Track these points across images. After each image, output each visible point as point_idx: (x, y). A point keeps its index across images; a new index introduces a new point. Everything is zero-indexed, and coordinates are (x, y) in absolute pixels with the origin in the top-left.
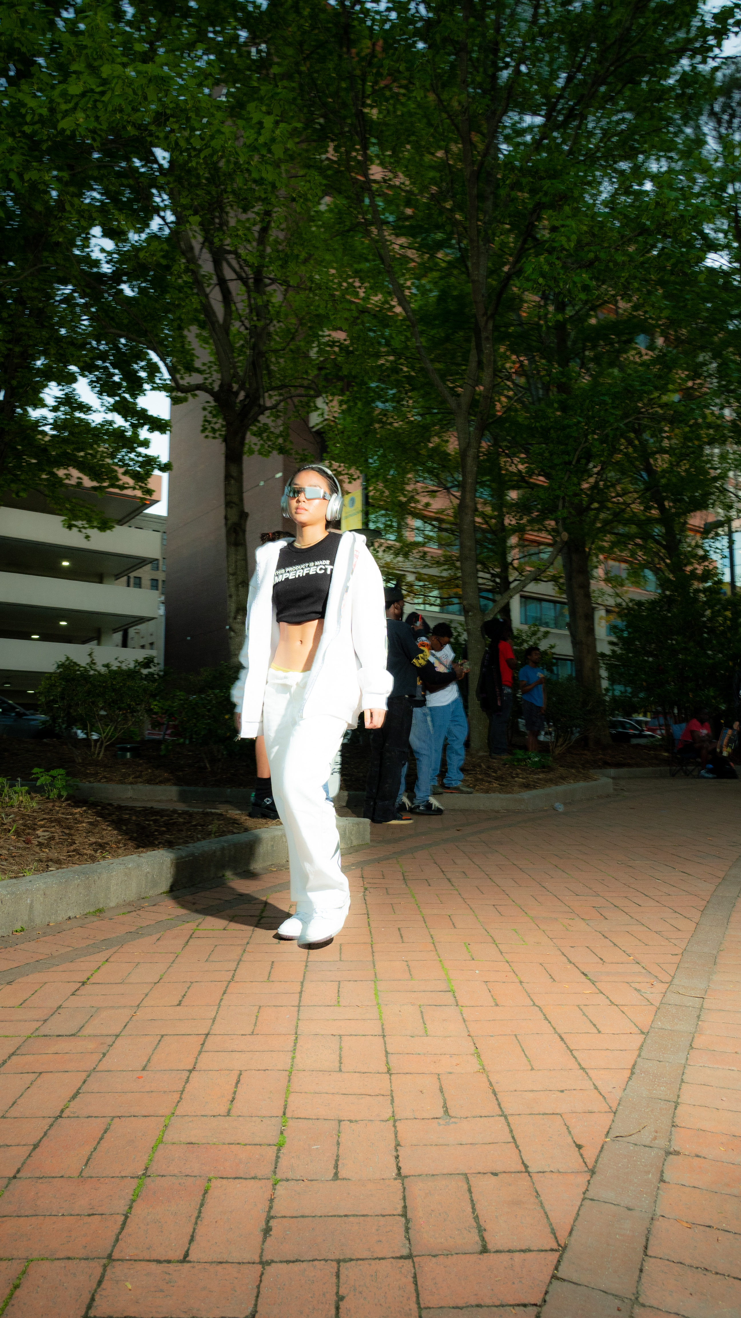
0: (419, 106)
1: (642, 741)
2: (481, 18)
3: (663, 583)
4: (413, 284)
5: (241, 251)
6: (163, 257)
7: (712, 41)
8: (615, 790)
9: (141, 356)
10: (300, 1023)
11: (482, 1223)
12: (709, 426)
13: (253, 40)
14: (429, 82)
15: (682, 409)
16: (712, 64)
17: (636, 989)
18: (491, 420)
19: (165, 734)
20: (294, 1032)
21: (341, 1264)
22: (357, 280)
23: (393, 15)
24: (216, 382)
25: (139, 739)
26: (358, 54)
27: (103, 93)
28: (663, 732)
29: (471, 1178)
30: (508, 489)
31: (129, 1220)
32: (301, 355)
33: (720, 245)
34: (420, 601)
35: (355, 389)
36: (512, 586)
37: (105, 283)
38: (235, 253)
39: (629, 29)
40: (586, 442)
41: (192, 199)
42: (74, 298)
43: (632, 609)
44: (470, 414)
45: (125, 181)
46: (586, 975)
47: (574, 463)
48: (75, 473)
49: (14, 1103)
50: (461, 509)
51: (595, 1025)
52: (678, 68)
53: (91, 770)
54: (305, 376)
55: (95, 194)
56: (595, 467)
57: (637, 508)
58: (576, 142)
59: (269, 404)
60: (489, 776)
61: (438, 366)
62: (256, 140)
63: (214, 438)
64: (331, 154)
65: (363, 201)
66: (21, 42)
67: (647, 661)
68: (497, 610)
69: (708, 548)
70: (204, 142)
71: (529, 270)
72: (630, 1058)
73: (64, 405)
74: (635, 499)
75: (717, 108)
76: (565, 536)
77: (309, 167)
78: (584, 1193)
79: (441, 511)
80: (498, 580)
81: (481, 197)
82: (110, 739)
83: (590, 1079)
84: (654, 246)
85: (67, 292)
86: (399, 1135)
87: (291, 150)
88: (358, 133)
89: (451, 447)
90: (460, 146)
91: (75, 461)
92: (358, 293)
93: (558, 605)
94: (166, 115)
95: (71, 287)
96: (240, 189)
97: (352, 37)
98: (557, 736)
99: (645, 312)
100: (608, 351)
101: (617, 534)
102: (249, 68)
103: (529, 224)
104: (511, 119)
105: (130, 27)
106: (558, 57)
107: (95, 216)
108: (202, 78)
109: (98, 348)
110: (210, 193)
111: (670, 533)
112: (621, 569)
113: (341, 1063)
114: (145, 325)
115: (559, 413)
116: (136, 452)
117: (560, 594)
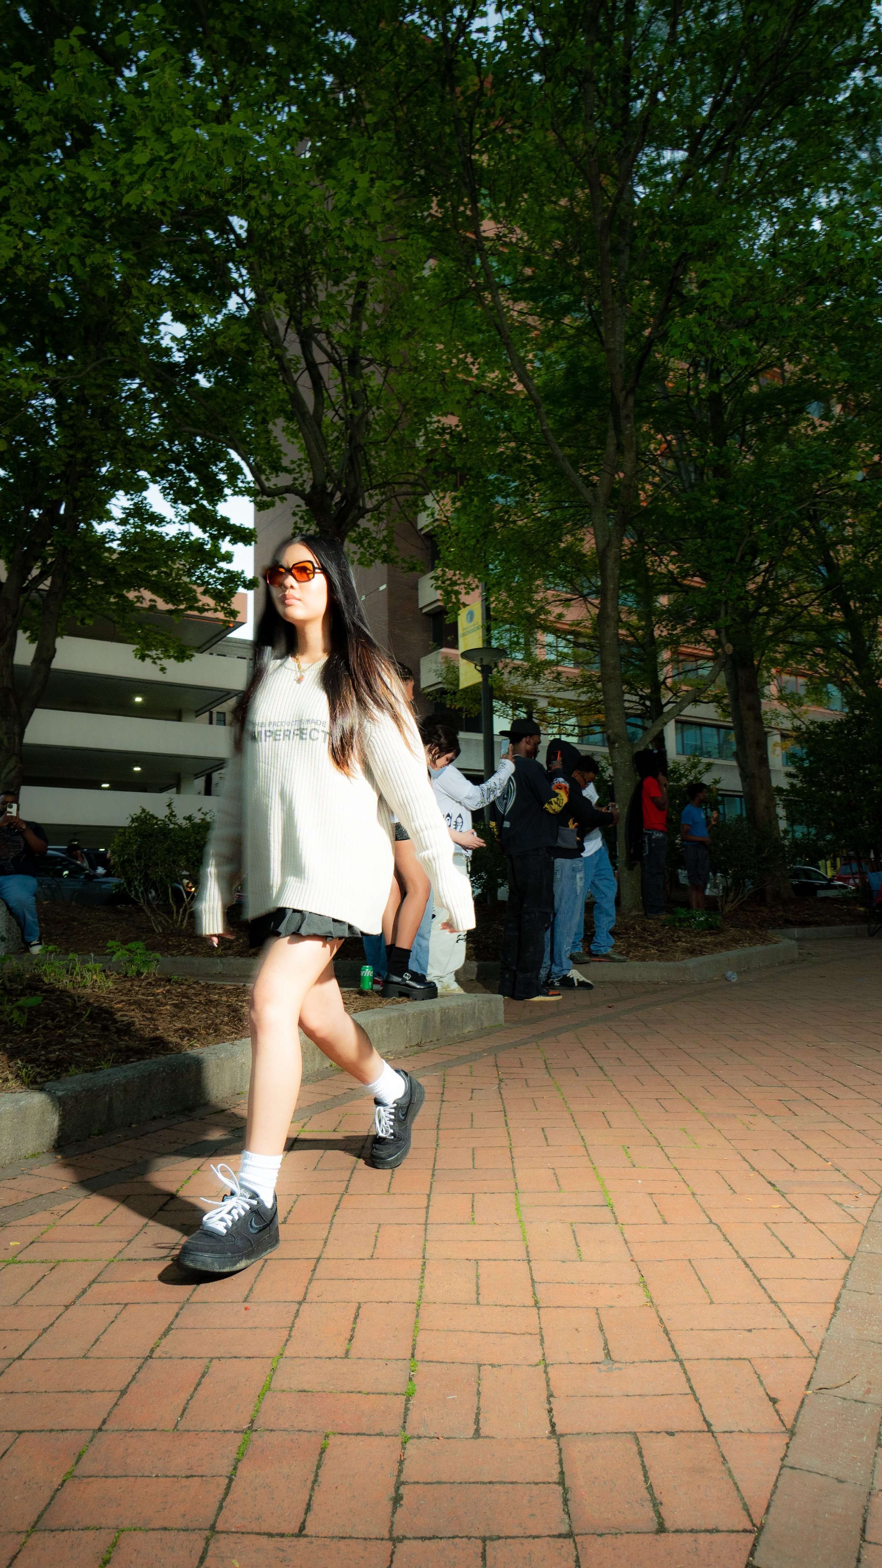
0: (537, 147)
1: (831, 893)
2: (607, 41)
3: (851, 701)
4: (535, 356)
5: (336, 332)
6: (243, 341)
8: (800, 954)
9: (220, 456)
10: (428, 1245)
11: (657, 1494)
13: (342, 84)
14: (549, 120)
15: (867, 489)
17: (836, 1203)
18: (634, 513)
20: (420, 1256)
21: (488, 1542)
22: (469, 355)
23: (504, 45)
24: (307, 479)
26: (463, 93)
27: (172, 161)
28: (857, 881)
29: (643, 1440)
30: (657, 594)
31: (234, 1483)
32: (404, 446)
34: (555, 730)
35: (471, 482)
36: (666, 709)
37: (176, 374)
38: (329, 334)
39: (787, 42)
40: (750, 534)
41: (275, 273)
42: (142, 393)
43: (814, 733)
44: (609, 507)
45: (198, 257)
46: (773, 1185)
47: (737, 560)
48: (147, 594)
49: (97, 1340)
50: (601, 621)
51: (787, 1248)
52: (850, 82)
53: (173, 941)
54: (411, 471)
55: (164, 273)
56: (761, 563)
57: (815, 610)
58: (726, 177)
59: (369, 505)
60: (646, 940)
61: (568, 451)
62: (349, 202)
64: (435, 209)
65: (474, 263)
66: (79, 108)
67: (834, 796)
68: (648, 740)
70: (289, 209)
71: (675, 333)
72: (832, 1290)
73: (134, 517)
74: (814, 600)
76: (729, 648)
77: (409, 227)
78: (782, 1460)
79: (577, 623)
80: (648, 703)
81: (615, 250)
83: (784, 1315)
84: (826, 297)
85: (134, 386)
86: (551, 1383)
87: (388, 210)
88: (465, 184)
89: (587, 546)
90: (587, 191)
91: (149, 581)
92: (471, 370)
93: (722, 731)
94: (244, 180)
95: (138, 381)
96: (331, 259)
97: (456, 73)
98: (726, 890)
99: (818, 375)
100: (773, 424)
101: (792, 643)
102: (337, 119)
103: (673, 279)
104: (647, 156)
105: (201, 82)
106: (702, 80)
107: (164, 299)
108: (285, 133)
109: (171, 450)
110: (295, 265)
111: (857, 639)
112: (798, 684)
113: (478, 1294)
114: (224, 420)
115: (716, 500)
116: (217, 568)
117: (724, 717)
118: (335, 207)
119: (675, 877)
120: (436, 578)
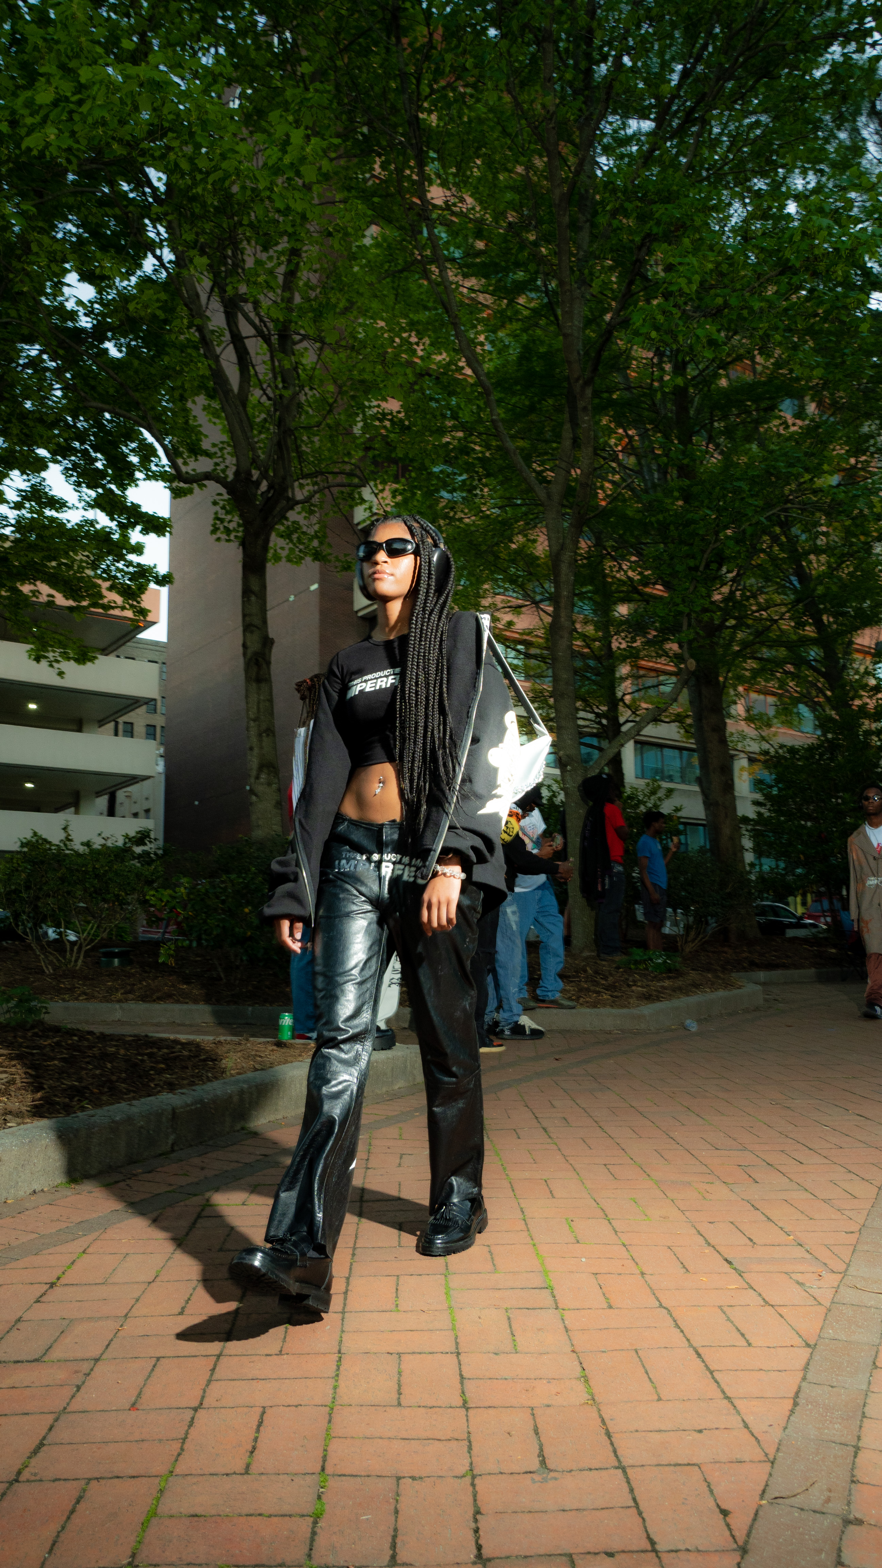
0: (491, 110)
1: (801, 933)
3: (823, 723)
4: (486, 338)
5: (265, 303)
6: (159, 308)
8: (766, 1000)
9: (131, 435)
10: (345, 1337)
13: (276, 26)
14: (504, 80)
15: (842, 496)
16: (870, 52)
17: (798, 1283)
18: (591, 515)
19: (165, 932)
20: (336, 1350)
22: (413, 334)
24: (229, 465)
25: (130, 939)
26: (411, 44)
27: (80, 103)
28: (829, 919)
29: (578, 1561)
30: (615, 603)
32: (341, 431)
35: (413, 474)
36: (624, 729)
37: (82, 342)
38: (256, 304)
40: (716, 542)
41: (197, 234)
42: (44, 361)
43: (785, 758)
44: (563, 506)
45: (110, 211)
46: (730, 1263)
47: (701, 569)
48: (44, 589)
50: (553, 630)
51: (743, 1335)
52: (828, 57)
53: (65, 984)
54: (346, 459)
55: (69, 226)
56: (728, 572)
57: (786, 625)
58: (697, 153)
59: (299, 496)
60: (597, 984)
61: (521, 443)
62: (281, 159)
63: (228, 541)
64: (378, 171)
65: (421, 233)
67: (804, 827)
68: (604, 762)
70: (213, 164)
71: (637, 320)
72: (792, 1382)
73: (29, 500)
74: (784, 614)
75: (880, 106)
76: (692, 664)
77: (349, 189)
79: (530, 632)
80: (604, 722)
81: (574, 226)
82: (92, 941)
83: (738, 1413)
84: (800, 287)
85: (34, 353)
86: (479, 1497)
87: (324, 170)
88: (412, 145)
89: (540, 548)
90: (545, 159)
91: (45, 573)
92: (415, 350)
93: (685, 753)
94: (163, 127)
95: (37, 347)
96: (259, 221)
97: (403, 22)
98: (688, 928)
99: (791, 371)
100: (743, 422)
101: (761, 659)
102: (269, 64)
103: (637, 260)
104: (611, 123)
105: (115, 13)
106: (671, 45)
107: (69, 256)
108: (210, 79)
109: (75, 426)
110: (220, 226)
111: (830, 656)
112: (767, 704)
113: (400, 1394)
114: (137, 395)
115: (680, 503)
116: (125, 560)
117: (688, 738)
118: (265, 164)
119: (631, 914)
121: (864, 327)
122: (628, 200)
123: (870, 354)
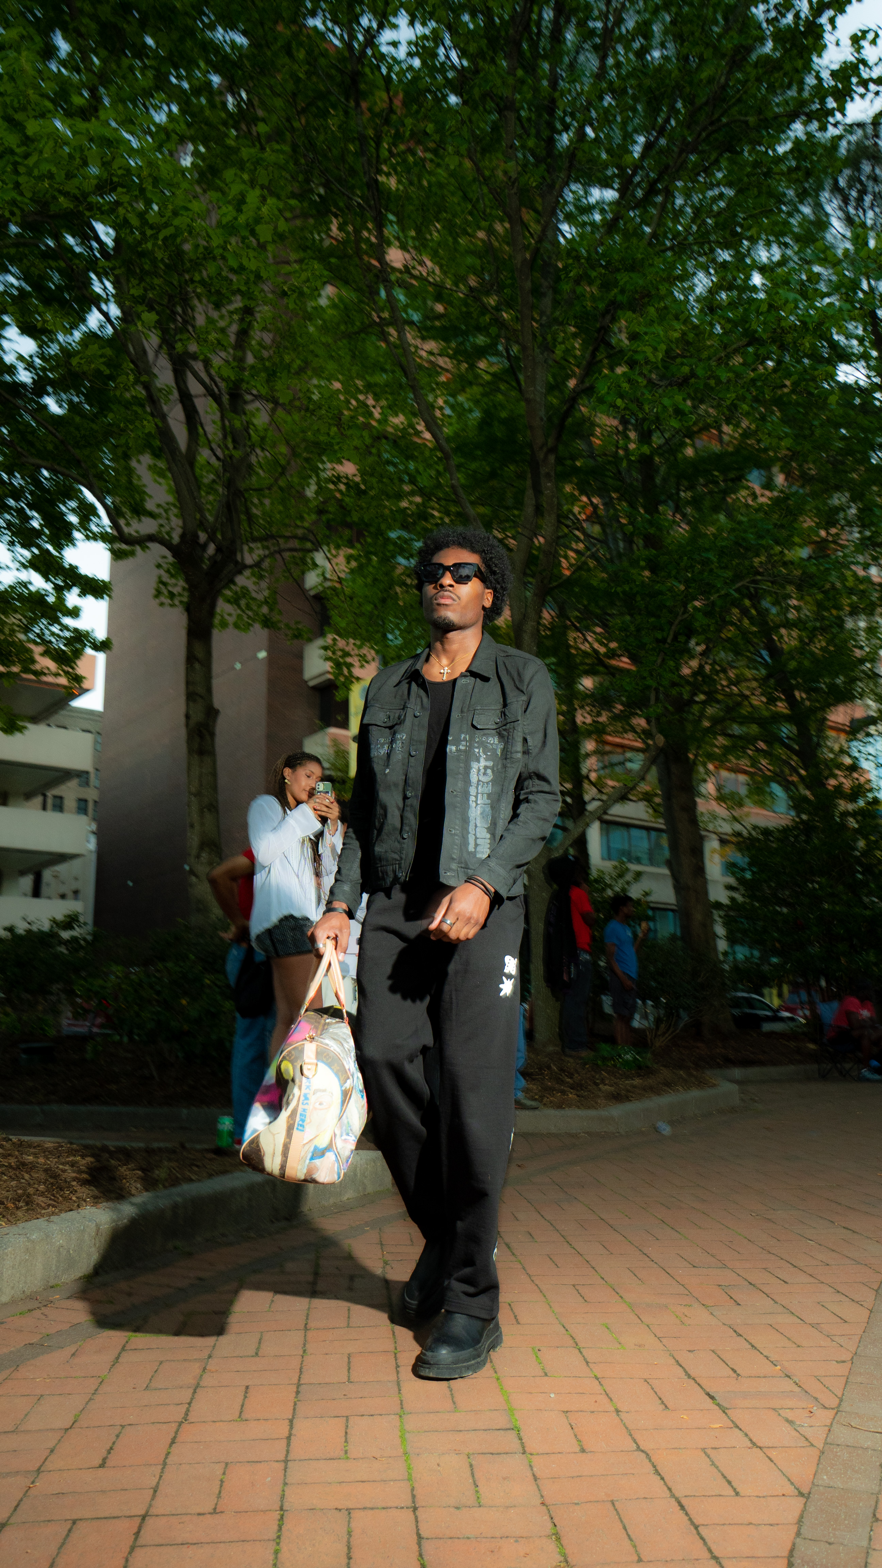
0: (452, 174)
1: (778, 1027)
2: (531, 69)
3: (798, 804)
4: (446, 402)
5: (216, 362)
6: (104, 363)
7: (831, 103)
8: (743, 1100)
9: (70, 493)
10: (288, 1491)
12: (851, 591)
13: (231, 86)
14: (465, 146)
15: (813, 569)
16: (832, 131)
17: (787, 1421)
18: (555, 584)
19: (92, 1026)
20: (277, 1506)
22: (370, 396)
23: (417, 63)
24: (175, 528)
25: (53, 1033)
26: (369, 109)
27: (26, 156)
28: (807, 1013)
30: (580, 676)
32: (293, 494)
33: (853, 354)
35: (369, 540)
36: (590, 807)
37: (21, 397)
38: (207, 363)
39: (724, 87)
40: (684, 613)
41: (145, 290)
43: (758, 840)
44: (525, 574)
45: (53, 264)
46: (712, 1398)
47: (669, 641)
51: (729, 1483)
52: (791, 134)
54: (298, 523)
56: (697, 645)
57: (758, 701)
58: (660, 223)
59: (249, 560)
60: (562, 1082)
61: (481, 510)
62: (236, 219)
63: (172, 606)
64: (335, 234)
65: (378, 294)
67: (780, 913)
68: (568, 842)
69: (857, 755)
70: (164, 220)
71: (602, 388)
72: (786, 1537)
74: (755, 689)
75: (842, 183)
76: (660, 740)
77: (305, 249)
80: (569, 800)
81: (536, 292)
84: (767, 358)
87: (280, 230)
88: (370, 207)
90: (506, 225)
92: (372, 413)
93: (653, 833)
94: (112, 182)
96: (211, 279)
97: (363, 86)
98: (658, 1021)
99: (759, 441)
100: (711, 492)
101: (731, 736)
102: (225, 124)
103: (601, 328)
104: (573, 192)
105: (66, 68)
106: (633, 118)
107: (9, 310)
108: (163, 136)
109: (11, 484)
110: (169, 282)
111: (803, 734)
112: (739, 783)
113: (350, 1558)
114: (77, 452)
115: (647, 573)
116: (60, 624)
117: (655, 817)
118: (219, 223)
119: (598, 1006)
120: (325, 648)
121: (833, 399)
122: (593, 268)
123: (838, 426)
